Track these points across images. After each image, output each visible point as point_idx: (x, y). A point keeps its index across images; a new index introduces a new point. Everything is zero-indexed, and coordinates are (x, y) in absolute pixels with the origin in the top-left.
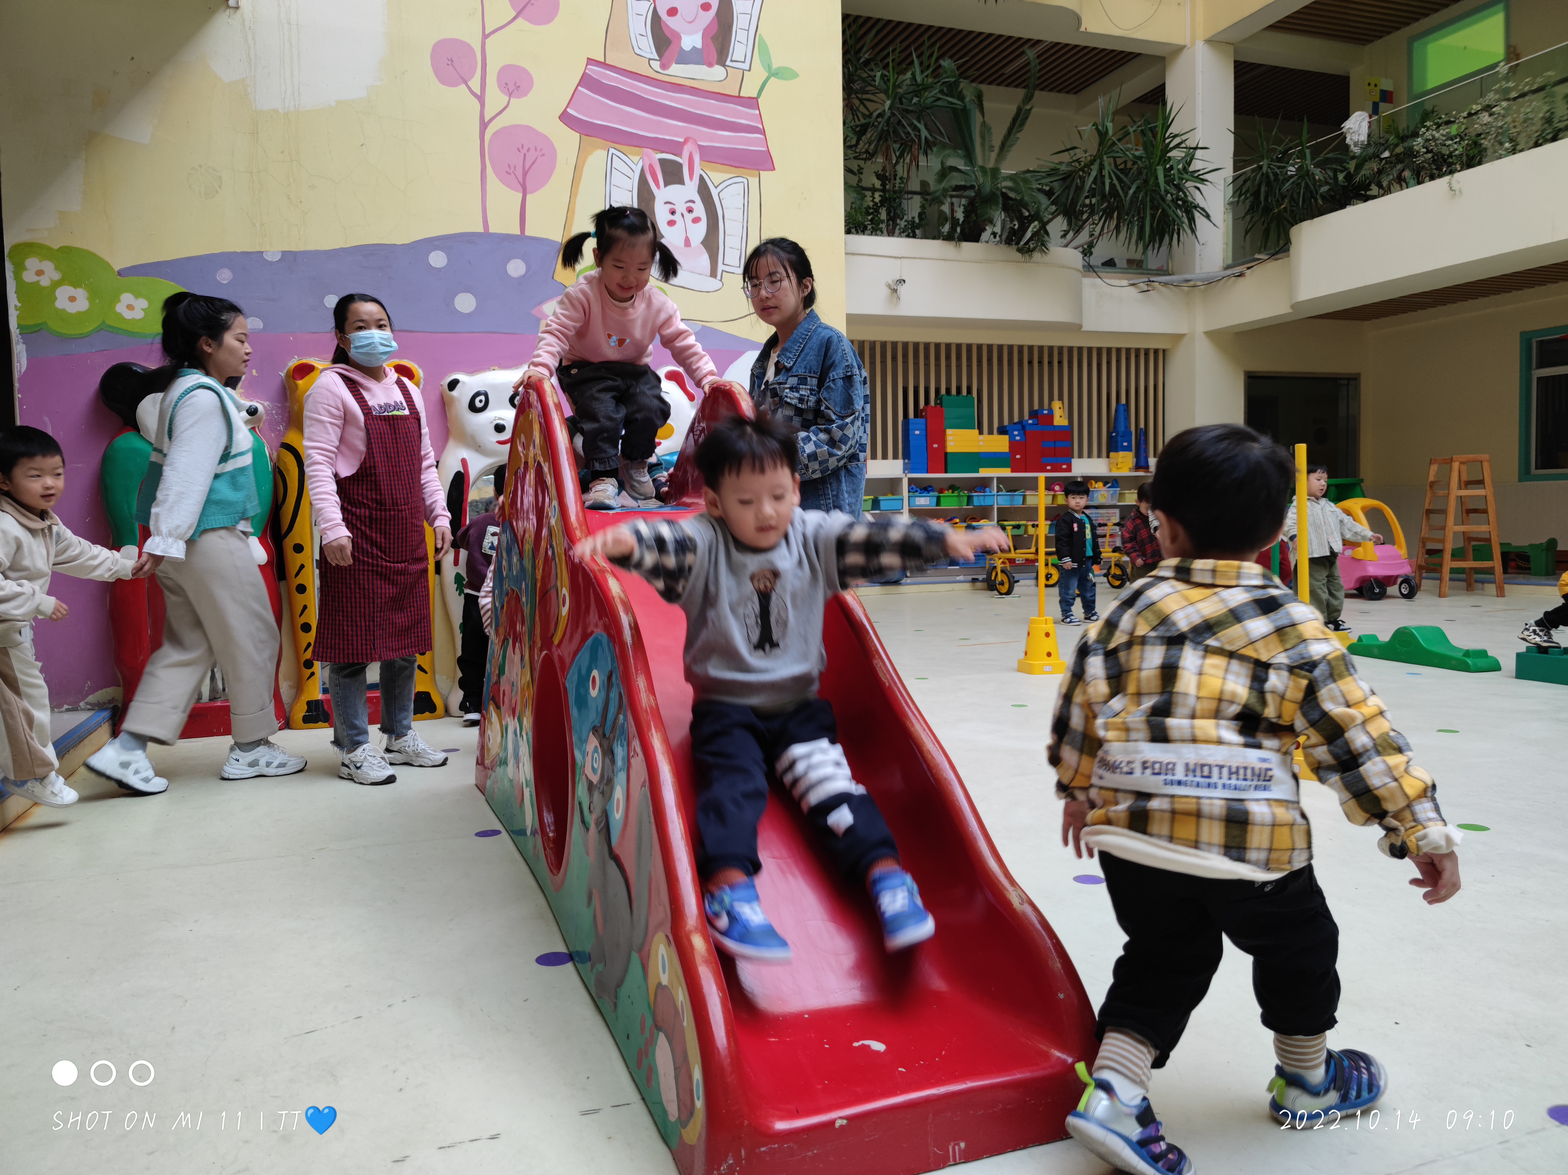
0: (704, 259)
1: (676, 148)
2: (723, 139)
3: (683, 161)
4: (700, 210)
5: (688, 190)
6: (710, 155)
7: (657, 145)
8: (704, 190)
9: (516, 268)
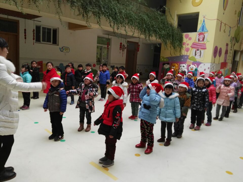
0: (199, 56)
1: (199, 48)
2: (203, 47)
3: (199, 49)
4: (200, 53)
5: (199, 51)
6: (201, 48)
7: (197, 48)
8: (200, 51)
9: (186, 57)
